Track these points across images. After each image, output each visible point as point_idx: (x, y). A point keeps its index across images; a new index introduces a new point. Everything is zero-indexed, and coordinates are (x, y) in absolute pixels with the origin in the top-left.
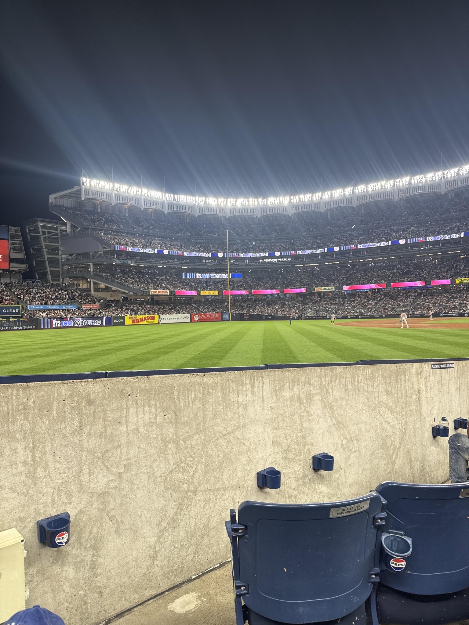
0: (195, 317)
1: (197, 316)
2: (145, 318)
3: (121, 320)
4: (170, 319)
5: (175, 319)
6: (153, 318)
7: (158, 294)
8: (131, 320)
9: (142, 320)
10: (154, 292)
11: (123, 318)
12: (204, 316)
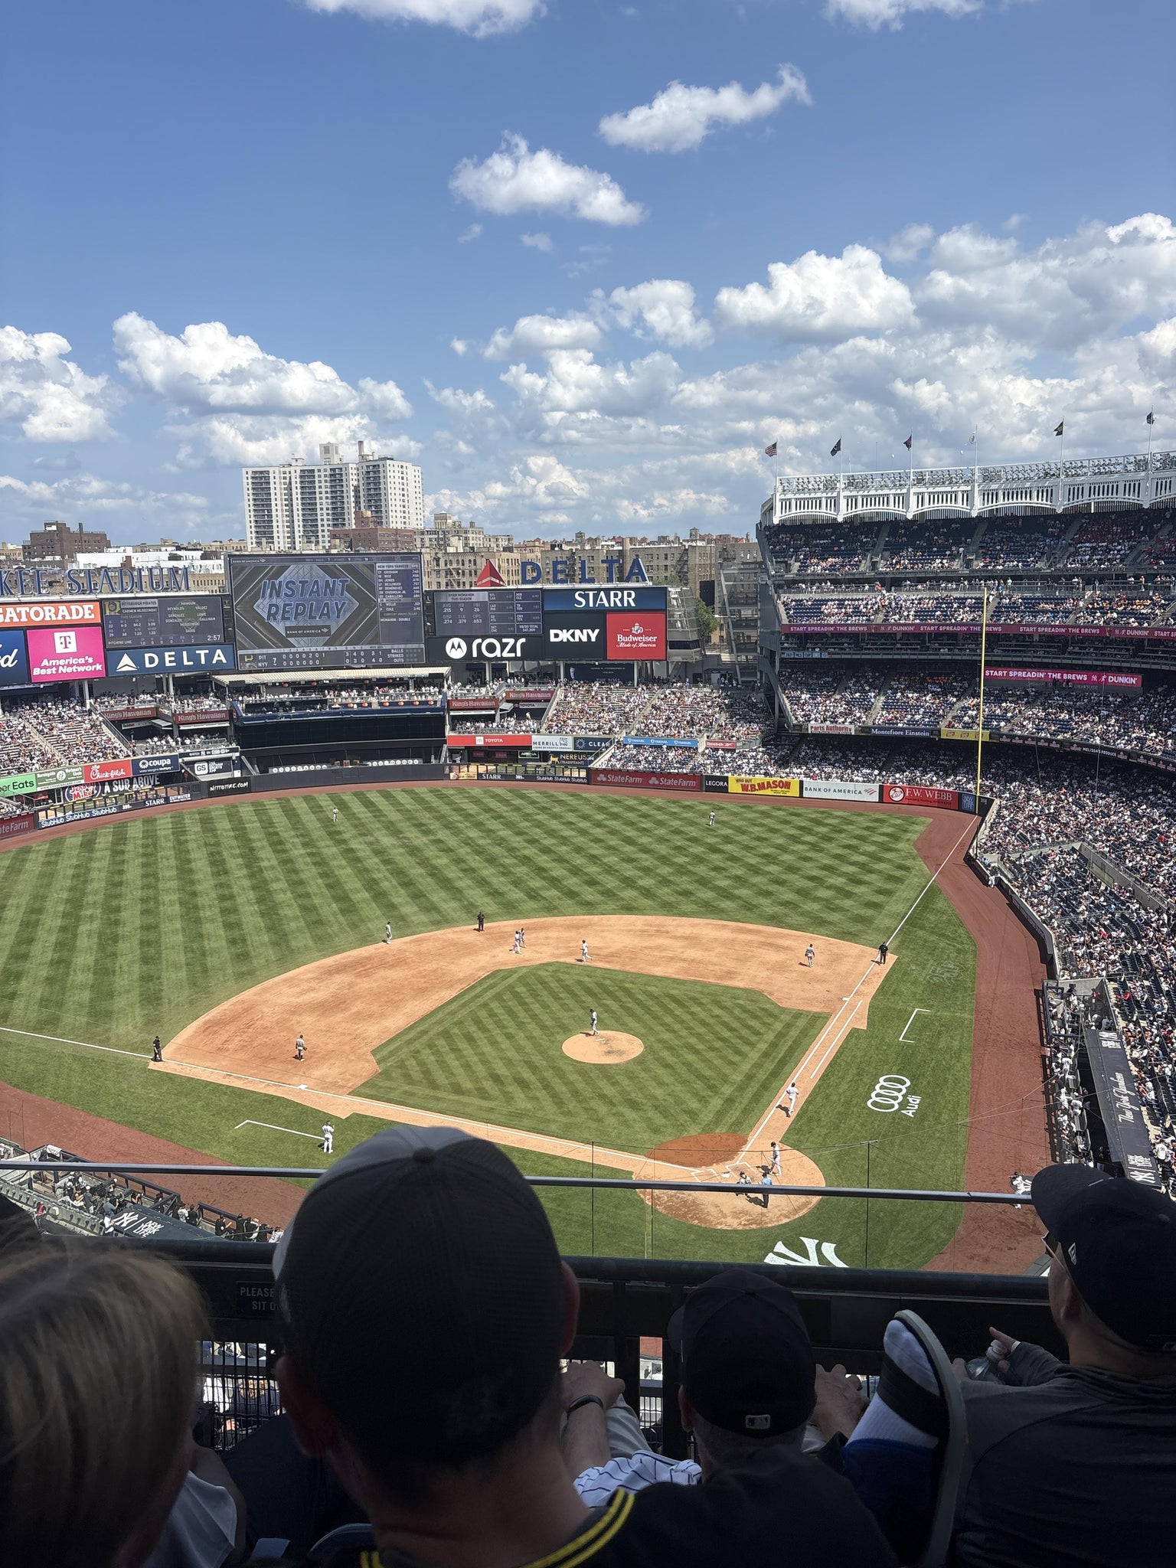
0: (892, 793)
1: (898, 789)
2: (768, 783)
3: (721, 783)
4: (826, 790)
5: (840, 791)
6: (787, 785)
7: (826, 731)
8: (740, 784)
9: (762, 786)
10: (816, 728)
11: (726, 779)
12: (917, 793)
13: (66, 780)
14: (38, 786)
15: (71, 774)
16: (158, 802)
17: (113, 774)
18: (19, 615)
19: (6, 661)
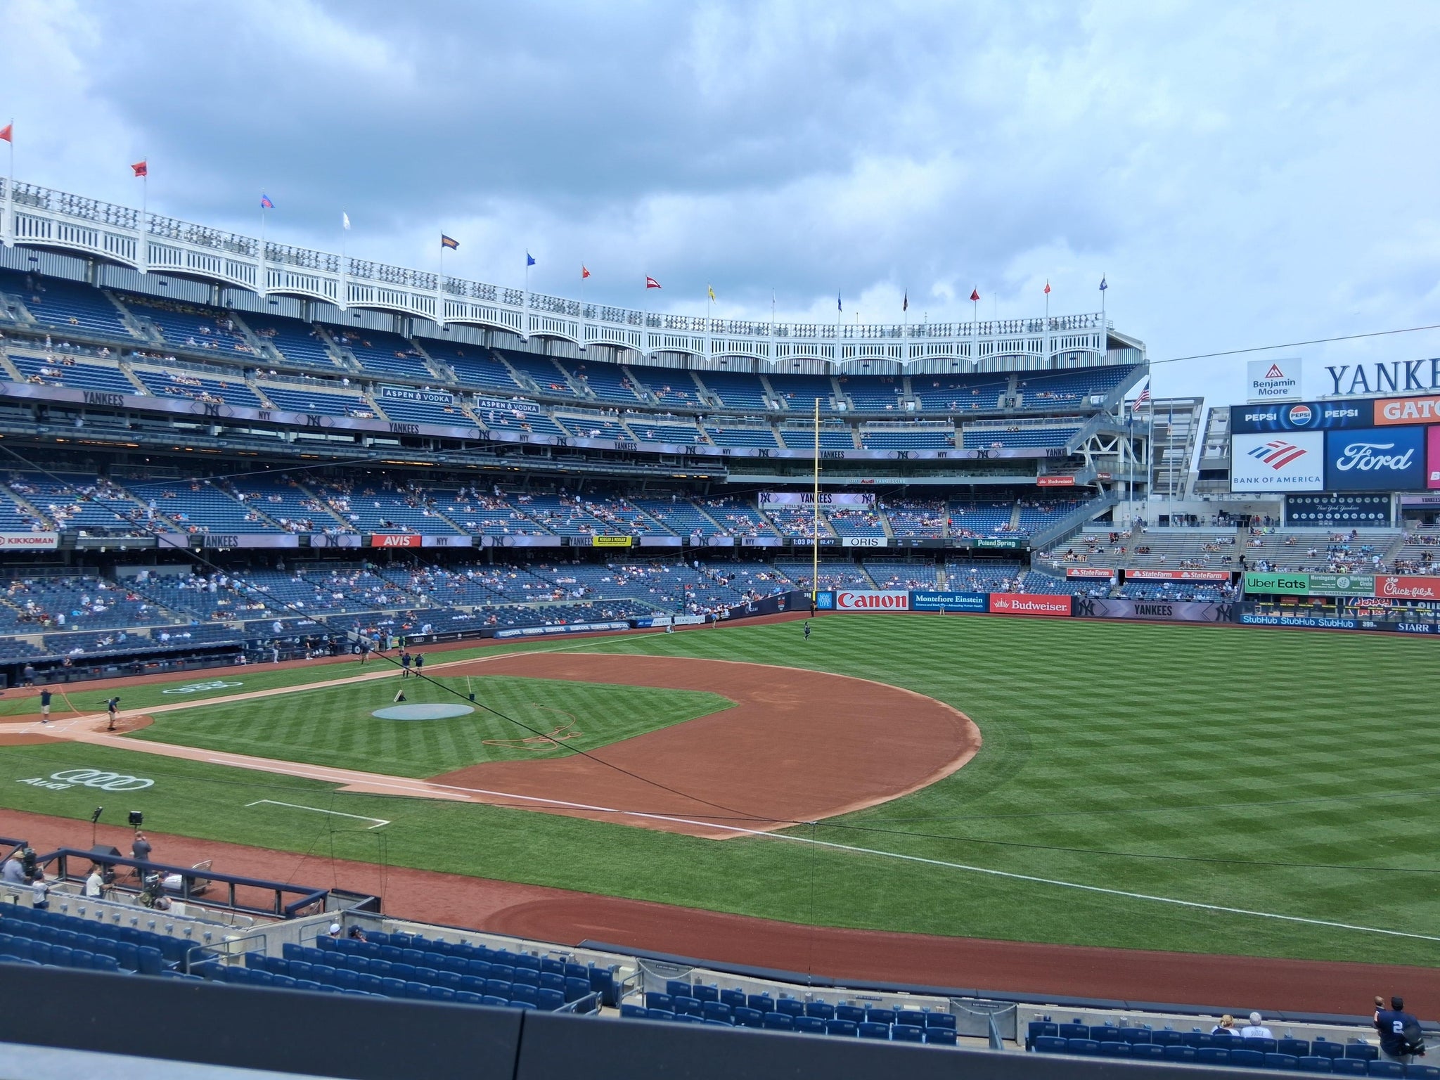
13: (1349, 589)
14: (1310, 589)
15: (1357, 584)
16: (1418, 628)
17: (1415, 593)
18: (1420, 410)
19: (1398, 462)
